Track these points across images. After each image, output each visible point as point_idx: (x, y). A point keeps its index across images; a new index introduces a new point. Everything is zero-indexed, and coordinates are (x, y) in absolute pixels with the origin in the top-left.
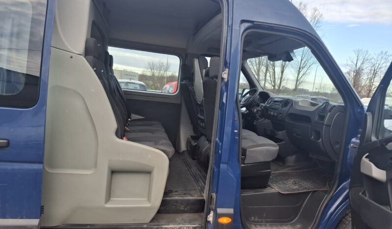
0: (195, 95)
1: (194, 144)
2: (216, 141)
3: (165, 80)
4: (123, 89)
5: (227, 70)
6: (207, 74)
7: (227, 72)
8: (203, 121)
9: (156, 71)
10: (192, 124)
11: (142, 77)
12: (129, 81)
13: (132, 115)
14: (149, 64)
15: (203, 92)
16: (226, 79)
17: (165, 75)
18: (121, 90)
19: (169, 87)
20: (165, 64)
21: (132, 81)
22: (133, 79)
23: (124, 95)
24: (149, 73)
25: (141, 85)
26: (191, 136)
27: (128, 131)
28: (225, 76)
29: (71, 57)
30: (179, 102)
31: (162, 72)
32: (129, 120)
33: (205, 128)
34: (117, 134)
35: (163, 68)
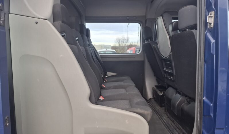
0: (159, 52)
1: (161, 94)
2: (203, 100)
3: (127, 48)
4: (99, 54)
5: (213, 13)
6: (175, 28)
7: (213, 15)
8: (171, 74)
9: (121, 43)
10: (155, 76)
11: (113, 48)
12: (106, 50)
13: (108, 73)
14: (117, 40)
15: (170, 46)
16: (212, 24)
17: (126, 45)
18: (98, 55)
19: (130, 51)
20: (126, 38)
21: (108, 50)
22: (108, 49)
23: (100, 59)
24: (117, 45)
25: (113, 52)
26: (156, 86)
27: (105, 88)
28: (211, 20)
29: (37, 23)
30: (143, 60)
31: (124, 44)
32: (106, 77)
33: (173, 81)
34: (90, 99)
35: (125, 41)
